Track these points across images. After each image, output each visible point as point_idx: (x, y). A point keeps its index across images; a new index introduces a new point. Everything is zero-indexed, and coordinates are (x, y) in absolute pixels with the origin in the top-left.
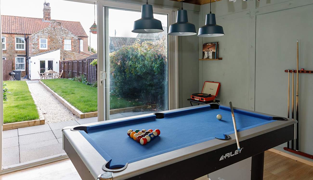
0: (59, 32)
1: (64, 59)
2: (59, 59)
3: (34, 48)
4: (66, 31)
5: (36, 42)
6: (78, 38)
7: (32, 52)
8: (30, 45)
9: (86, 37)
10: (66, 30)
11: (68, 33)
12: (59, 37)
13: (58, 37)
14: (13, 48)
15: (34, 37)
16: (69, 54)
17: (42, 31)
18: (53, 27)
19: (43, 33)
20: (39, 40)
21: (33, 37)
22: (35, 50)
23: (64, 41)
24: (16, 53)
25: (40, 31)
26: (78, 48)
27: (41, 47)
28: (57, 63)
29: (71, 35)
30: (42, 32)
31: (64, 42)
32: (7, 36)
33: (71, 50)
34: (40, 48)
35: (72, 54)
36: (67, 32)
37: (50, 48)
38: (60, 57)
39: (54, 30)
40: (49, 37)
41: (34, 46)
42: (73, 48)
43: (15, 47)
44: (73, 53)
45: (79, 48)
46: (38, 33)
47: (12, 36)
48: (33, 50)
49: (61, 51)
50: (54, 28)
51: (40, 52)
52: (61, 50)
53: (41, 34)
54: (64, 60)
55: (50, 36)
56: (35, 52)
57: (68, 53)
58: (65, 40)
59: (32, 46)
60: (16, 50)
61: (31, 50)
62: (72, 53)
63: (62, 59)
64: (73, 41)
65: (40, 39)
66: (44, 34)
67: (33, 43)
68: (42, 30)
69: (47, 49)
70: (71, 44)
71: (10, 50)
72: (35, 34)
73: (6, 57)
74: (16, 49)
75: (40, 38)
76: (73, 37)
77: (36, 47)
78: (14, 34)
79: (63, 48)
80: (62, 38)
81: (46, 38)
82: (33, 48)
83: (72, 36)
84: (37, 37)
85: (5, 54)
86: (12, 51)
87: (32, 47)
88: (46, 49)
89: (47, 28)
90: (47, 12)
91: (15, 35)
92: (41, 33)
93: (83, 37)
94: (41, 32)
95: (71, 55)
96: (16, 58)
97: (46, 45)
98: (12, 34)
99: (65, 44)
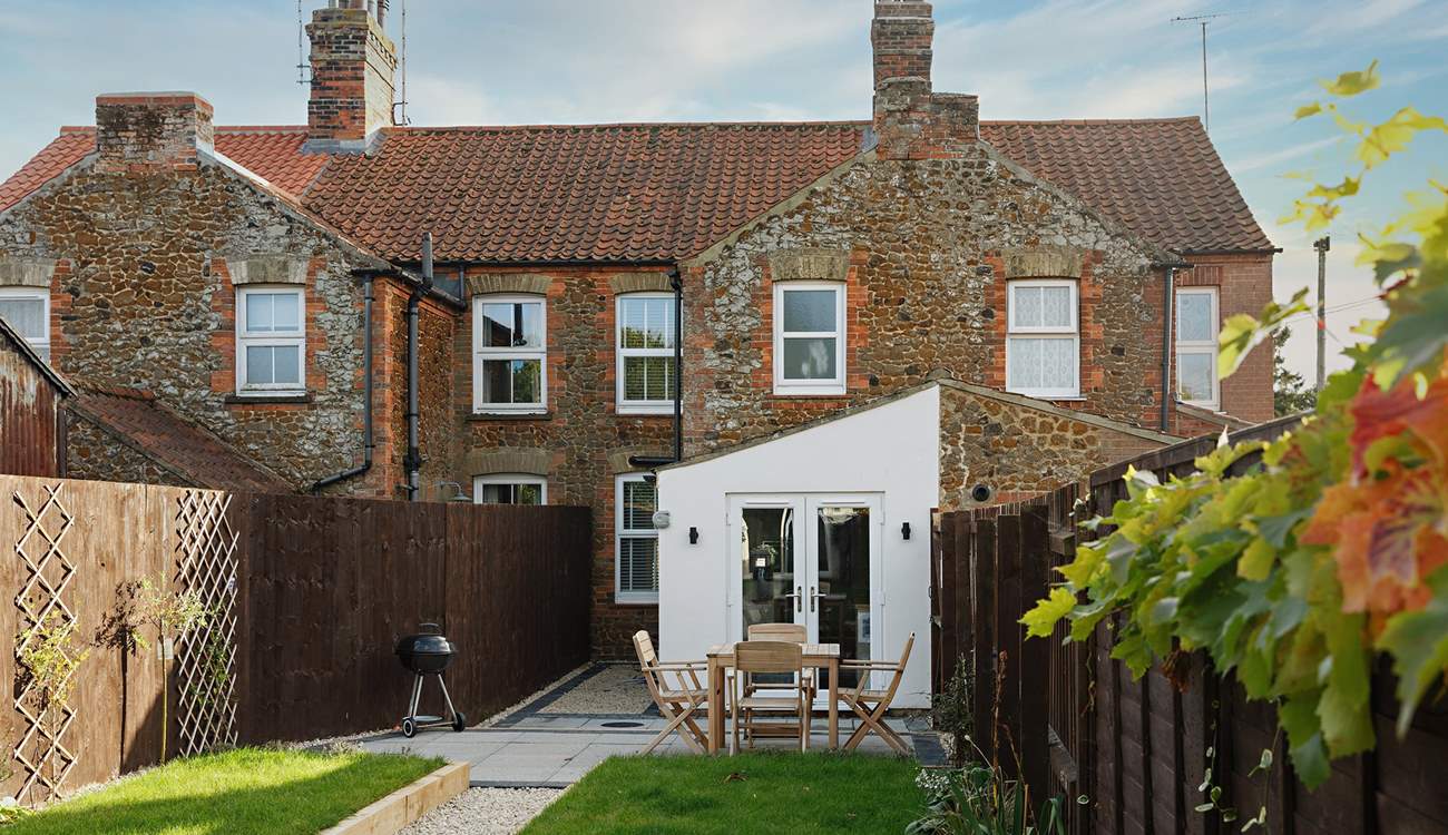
0: (962, 206)
1: (981, 494)
2: (932, 496)
3: (724, 387)
4: (1027, 195)
5: (745, 324)
6: (1146, 262)
7: (709, 419)
8: (695, 349)
9: (1254, 252)
10: (1025, 175)
11: (1046, 207)
12: (960, 255)
13: (952, 263)
14: (597, 394)
15: (724, 271)
16: (1035, 436)
17: (799, 210)
18: (900, 151)
19: (808, 226)
20: (770, 297)
21: (717, 272)
22: (735, 404)
23: (1002, 304)
24: (623, 435)
25: (779, 209)
26: (1154, 374)
27: (792, 372)
28: (906, 531)
29: (1077, 235)
30: (799, 218)
31: (1005, 310)
32: (553, 286)
33: (1072, 392)
34: (784, 387)
35: (1069, 435)
36: (1034, 202)
37: (874, 382)
38: (934, 471)
39: (911, 187)
40: (860, 263)
41: (728, 364)
42: (1098, 377)
43: (612, 386)
44: (1081, 428)
45: (1163, 366)
46: (761, 226)
47: (590, 285)
48: (717, 403)
49: (951, 396)
50: (908, 167)
51: (773, 422)
52: (946, 396)
53: (788, 237)
54: (986, 505)
55: (864, 256)
56: (731, 424)
57: (1026, 422)
58: (1012, 286)
59: (712, 360)
60: (621, 411)
61: (702, 405)
62: (1063, 428)
63: (964, 492)
64: (1100, 292)
65: (779, 292)
66: (818, 238)
67: (721, 328)
68: (798, 199)
69: (842, 392)
70: (1073, 327)
71: (577, 414)
72: (731, 241)
73: (544, 476)
74: (626, 407)
75: (774, 276)
76: (1100, 247)
77: (746, 369)
78: (606, 265)
79: (996, 375)
80: (980, 273)
81: (830, 279)
82: (718, 385)
83: (1091, 238)
84: (748, 275)
85: (542, 452)
86: (590, 420)
87: (707, 371)
88: (836, 387)
89: (837, 174)
90: (902, 54)
91: (615, 277)
92: (791, 229)
93: (1222, 253)
94: (786, 221)
95: (1057, 441)
96: (620, 482)
97: (830, 344)
98: (589, 265)
99: (1012, 328)
